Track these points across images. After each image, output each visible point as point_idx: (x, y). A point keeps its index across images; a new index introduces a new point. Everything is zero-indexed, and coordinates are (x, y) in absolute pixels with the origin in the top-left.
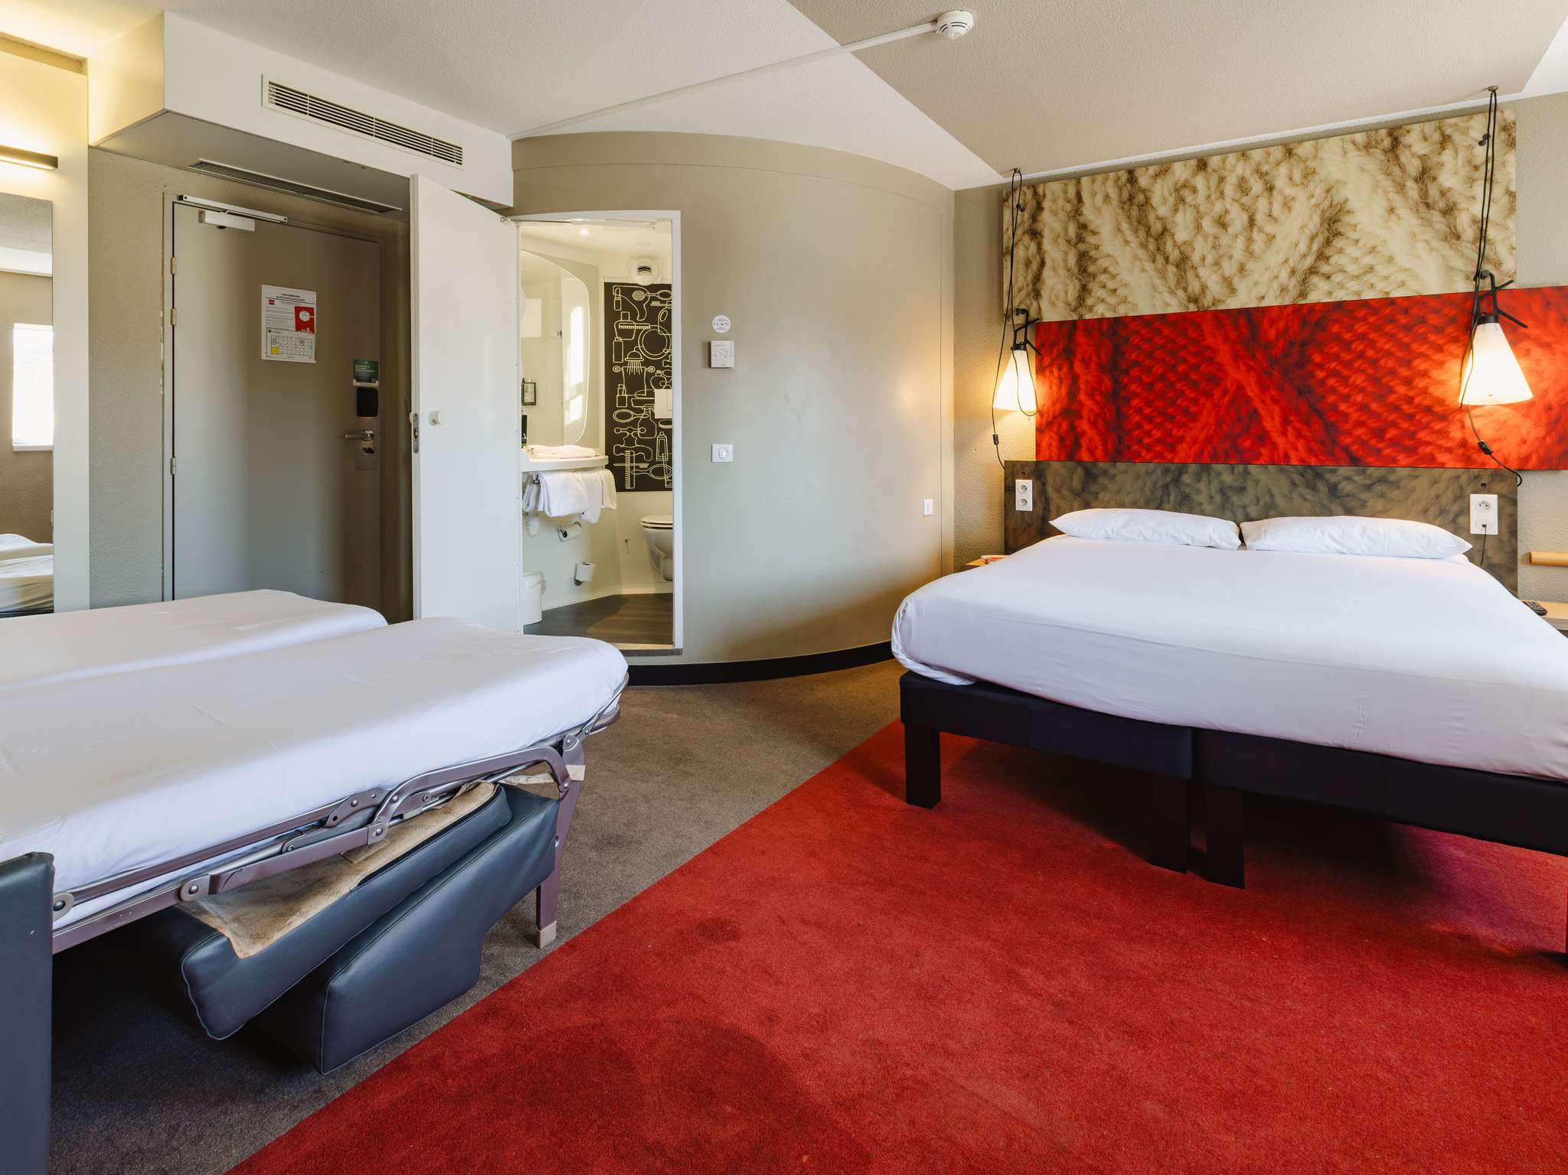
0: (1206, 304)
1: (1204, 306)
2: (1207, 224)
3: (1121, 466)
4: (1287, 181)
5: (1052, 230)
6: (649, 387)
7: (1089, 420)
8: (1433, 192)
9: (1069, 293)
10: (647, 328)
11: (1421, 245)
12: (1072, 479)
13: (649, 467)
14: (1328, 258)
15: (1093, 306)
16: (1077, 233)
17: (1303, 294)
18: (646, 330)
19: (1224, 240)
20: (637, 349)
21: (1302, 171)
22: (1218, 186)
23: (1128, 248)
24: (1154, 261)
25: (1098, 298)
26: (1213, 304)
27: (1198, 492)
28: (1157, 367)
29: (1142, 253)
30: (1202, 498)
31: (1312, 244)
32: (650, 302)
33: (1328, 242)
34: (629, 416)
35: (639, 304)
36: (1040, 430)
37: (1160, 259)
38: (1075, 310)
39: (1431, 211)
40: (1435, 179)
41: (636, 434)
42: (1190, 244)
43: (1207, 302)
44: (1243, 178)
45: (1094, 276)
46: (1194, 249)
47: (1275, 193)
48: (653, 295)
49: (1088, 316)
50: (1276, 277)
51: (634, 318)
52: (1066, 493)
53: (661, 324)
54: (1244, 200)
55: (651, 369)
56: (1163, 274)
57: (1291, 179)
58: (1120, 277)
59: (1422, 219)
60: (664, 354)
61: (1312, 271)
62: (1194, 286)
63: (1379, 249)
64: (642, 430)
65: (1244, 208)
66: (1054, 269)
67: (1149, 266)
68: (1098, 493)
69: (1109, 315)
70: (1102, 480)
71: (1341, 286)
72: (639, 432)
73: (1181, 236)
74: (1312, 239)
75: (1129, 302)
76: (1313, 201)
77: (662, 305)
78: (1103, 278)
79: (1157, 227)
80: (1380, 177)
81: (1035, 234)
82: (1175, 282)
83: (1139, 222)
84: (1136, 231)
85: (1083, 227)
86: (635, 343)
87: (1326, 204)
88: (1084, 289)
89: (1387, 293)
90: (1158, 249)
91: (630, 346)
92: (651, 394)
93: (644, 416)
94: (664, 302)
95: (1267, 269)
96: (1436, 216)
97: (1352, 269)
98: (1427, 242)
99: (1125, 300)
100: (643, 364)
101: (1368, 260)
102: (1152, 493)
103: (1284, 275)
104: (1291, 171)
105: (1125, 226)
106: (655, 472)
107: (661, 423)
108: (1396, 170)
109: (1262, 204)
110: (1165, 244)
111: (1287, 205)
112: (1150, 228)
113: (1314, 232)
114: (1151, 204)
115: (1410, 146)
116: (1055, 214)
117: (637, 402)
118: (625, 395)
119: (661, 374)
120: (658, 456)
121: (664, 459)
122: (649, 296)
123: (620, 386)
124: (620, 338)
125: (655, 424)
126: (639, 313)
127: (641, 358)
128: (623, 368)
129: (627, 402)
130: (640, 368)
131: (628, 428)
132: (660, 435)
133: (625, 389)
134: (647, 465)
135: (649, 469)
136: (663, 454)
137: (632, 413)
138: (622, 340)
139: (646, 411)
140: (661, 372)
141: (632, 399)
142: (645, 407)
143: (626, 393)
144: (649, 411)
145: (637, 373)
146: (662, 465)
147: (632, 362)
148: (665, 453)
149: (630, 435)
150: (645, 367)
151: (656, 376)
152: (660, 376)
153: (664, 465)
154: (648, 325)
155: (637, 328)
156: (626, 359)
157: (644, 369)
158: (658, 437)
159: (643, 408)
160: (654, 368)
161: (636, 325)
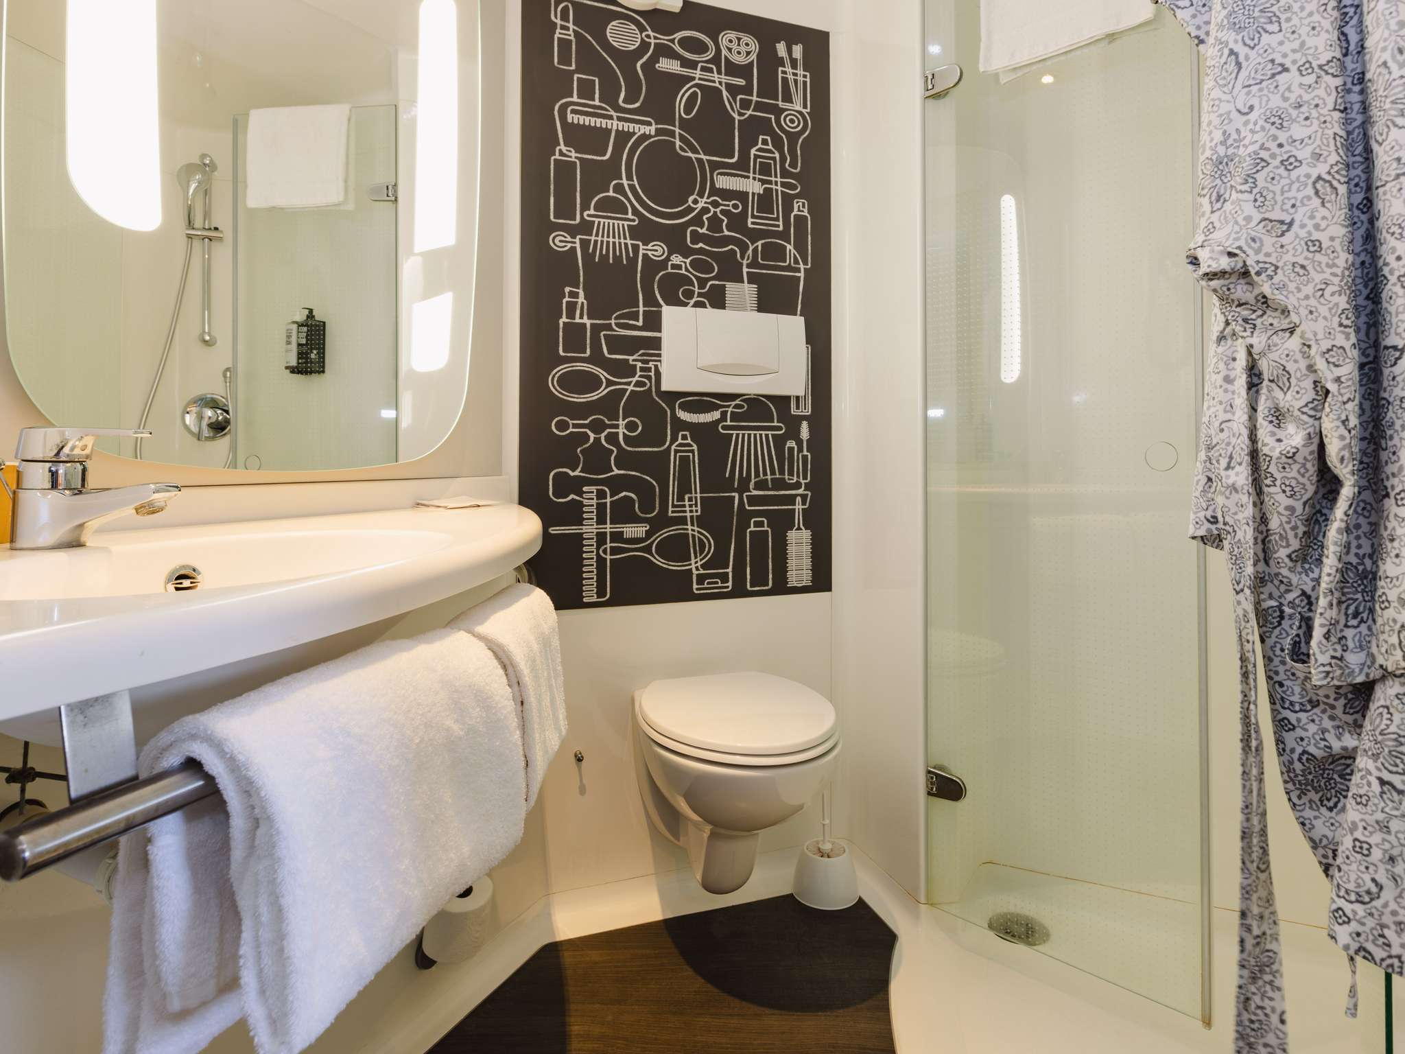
6: (650, 300)
10: (647, 130)
13: (649, 534)
18: (645, 137)
20: (619, 189)
32: (654, 59)
35: (626, 59)
41: (612, 438)
48: (664, 39)
51: (609, 97)
53: (684, 124)
55: (656, 250)
60: (690, 210)
64: (631, 427)
72: (621, 431)
77: (687, 71)
86: (611, 170)
91: (599, 176)
92: (654, 321)
93: (637, 384)
94: (692, 65)
100: (635, 233)
106: (663, 550)
107: (684, 407)
117: (618, 344)
118: (586, 320)
119: (684, 266)
120: (675, 503)
121: (691, 511)
122: (653, 41)
123: (567, 294)
124: (570, 151)
125: (666, 408)
126: (623, 83)
127: (630, 216)
128: (577, 240)
129: (588, 341)
130: (626, 244)
131: (591, 418)
132: (680, 441)
133: (583, 303)
134: (644, 529)
135: (649, 542)
136: (686, 497)
137: (602, 377)
138: (576, 158)
139: (642, 369)
140: (682, 259)
141: (604, 335)
142: (640, 358)
143: (585, 317)
144: (649, 370)
145: (618, 259)
146: (685, 527)
147: (604, 226)
148: (693, 492)
149: (597, 440)
150: (640, 244)
151: (670, 270)
152: (680, 272)
153: (689, 527)
154: (649, 124)
155: (620, 129)
156: (586, 213)
157: (636, 248)
158: (673, 447)
159: (634, 360)
160: (666, 249)
161: (615, 118)
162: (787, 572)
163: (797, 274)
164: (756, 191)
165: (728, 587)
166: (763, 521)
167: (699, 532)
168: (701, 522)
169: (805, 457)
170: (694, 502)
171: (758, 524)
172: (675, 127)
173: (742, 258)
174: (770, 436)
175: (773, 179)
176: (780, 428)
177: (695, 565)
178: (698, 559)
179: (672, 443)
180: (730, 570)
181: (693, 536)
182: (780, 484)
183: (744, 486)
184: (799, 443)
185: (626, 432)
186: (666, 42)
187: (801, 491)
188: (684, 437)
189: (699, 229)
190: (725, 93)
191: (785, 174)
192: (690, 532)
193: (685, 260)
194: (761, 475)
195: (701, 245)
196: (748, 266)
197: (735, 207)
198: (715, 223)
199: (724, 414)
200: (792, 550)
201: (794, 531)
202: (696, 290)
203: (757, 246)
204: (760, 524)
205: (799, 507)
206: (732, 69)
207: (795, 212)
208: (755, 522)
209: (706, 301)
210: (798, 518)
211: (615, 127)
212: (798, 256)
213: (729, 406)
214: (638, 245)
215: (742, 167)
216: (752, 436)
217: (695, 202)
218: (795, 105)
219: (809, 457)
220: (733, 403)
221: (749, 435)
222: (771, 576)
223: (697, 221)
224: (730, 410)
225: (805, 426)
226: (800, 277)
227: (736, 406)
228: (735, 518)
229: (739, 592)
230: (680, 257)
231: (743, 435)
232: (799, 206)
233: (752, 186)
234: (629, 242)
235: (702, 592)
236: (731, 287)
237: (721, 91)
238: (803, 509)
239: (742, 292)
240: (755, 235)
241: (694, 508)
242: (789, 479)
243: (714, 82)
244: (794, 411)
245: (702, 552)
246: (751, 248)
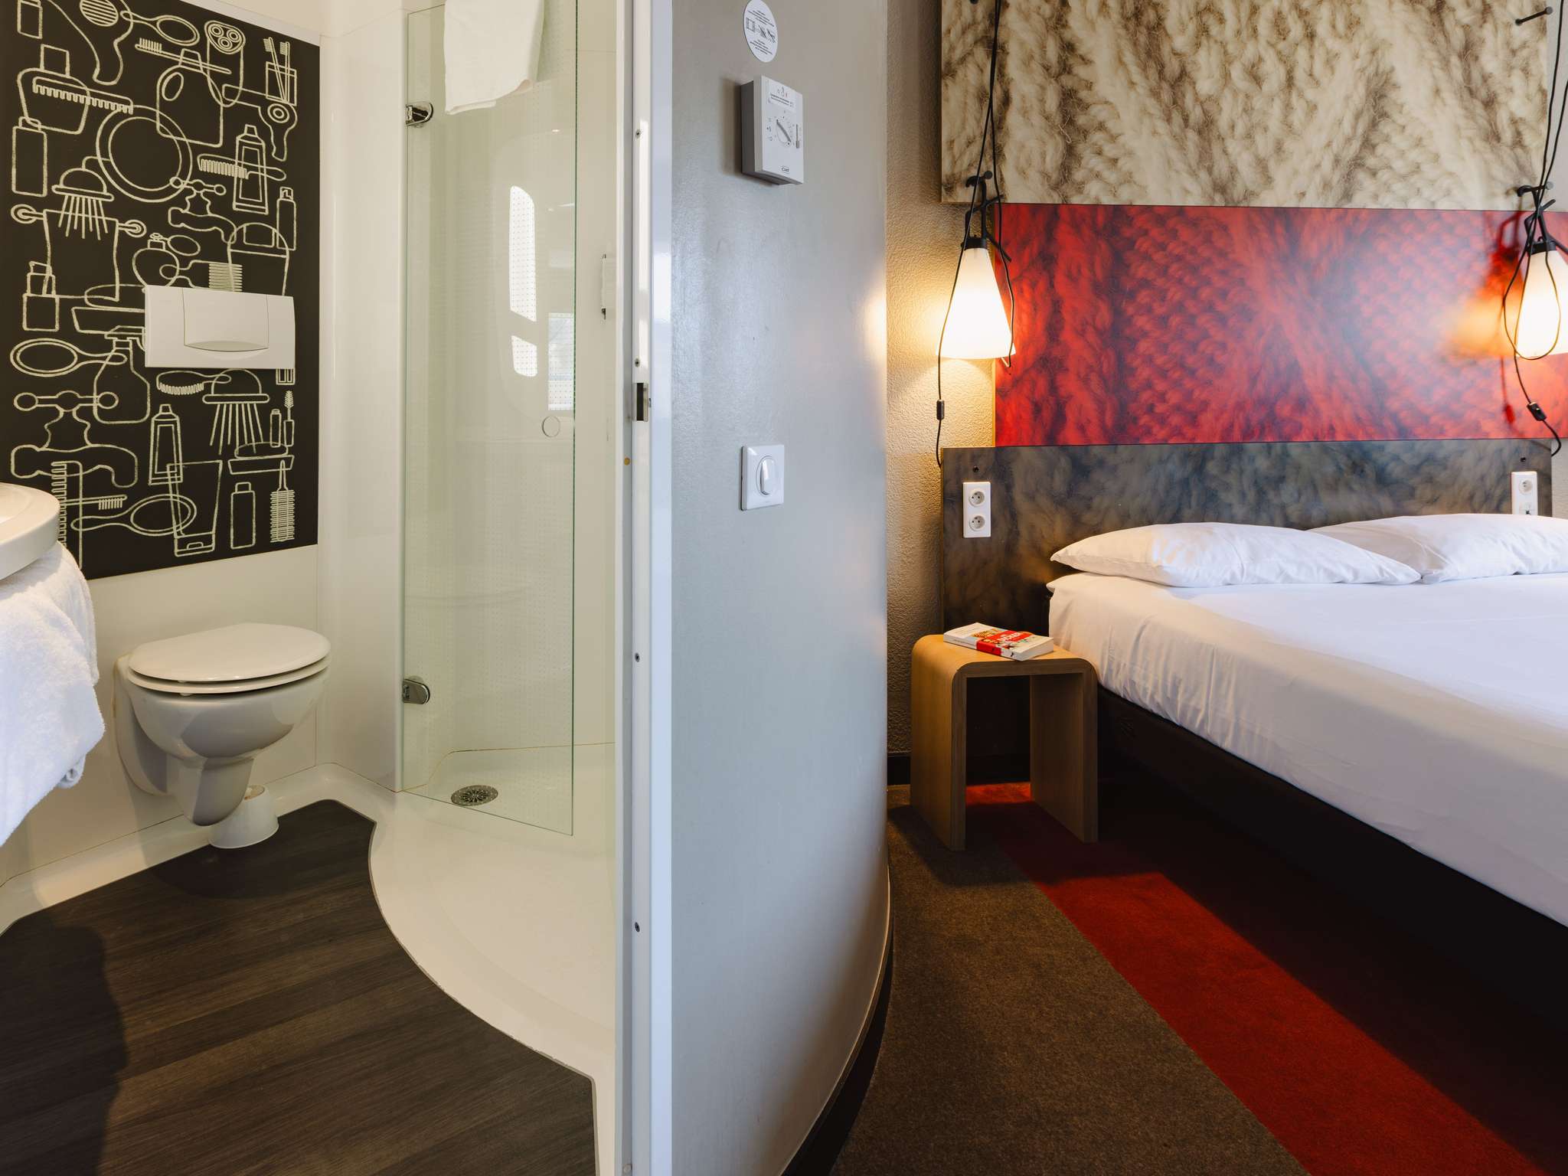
0: (1235, 196)
1: (1233, 200)
2: (1236, 72)
3: (1124, 451)
4: (1330, 29)
5: (1022, 44)
6: (128, 276)
7: (1078, 375)
8: (1476, 75)
9: (1048, 159)
10: (124, 108)
11: (1465, 143)
12: (1052, 478)
13: (126, 504)
14: (1374, 147)
15: (1083, 183)
16: (1060, 57)
17: (1347, 195)
18: (121, 116)
19: (1258, 103)
20: (93, 165)
21: (1346, 18)
22: (1250, 19)
23: (1133, 95)
24: (1169, 120)
25: (1091, 170)
26: (1245, 198)
27: (1227, 487)
28: (1173, 289)
29: (1151, 104)
30: (1230, 497)
31: (1357, 123)
32: (133, 39)
33: (1374, 125)
34: (65, 358)
35: (103, 36)
36: (1002, 393)
37: (1177, 118)
38: (1056, 187)
39: (1474, 101)
40: (1477, 58)
41: (86, 413)
42: (1212, 99)
43: (1237, 192)
44: (1279, 13)
45: (1085, 133)
46: (1221, 109)
47: (1316, 43)
48: (144, 21)
49: (1076, 200)
50: (1318, 166)
51: (82, 70)
52: (1044, 501)
53: (164, 106)
54: (1281, 45)
55: (135, 228)
56: (1180, 142)
57: (1334, 27)
58: (1121, 140)
59: (1466, 109)
60: (171, 190)
61: (1357, 163)
62: (1221, 168)
63: (1425, 142)
64: (106, 401)
65: (1282, 58)
66: (1025, 113)
67: (1161, 126)
68: (1091, 499)
69: (1107, 200)
70: (1098, 476)
71: (1388, 188)
72: (96, 405)
73: (1205, 85)
74: (1357, 116)
75: (1135, 183)
76: (1358, 63)
77: (167, 55)
78: (1097, 137)
79: (1173, 67)
80: (1426, 45)
81: (995, 49)
82: (1197, 157)
83: (1149, 54)
84: (1144, 69)
85: (1068, 47)
86: (85, 144)
87: (1371, 70)
88: (1070, 151)
89: (1433, 203)
90: (1175, 103)
91: (68, 152)
92: (135, 298)
93: (114, 359)
94: (176, 50)
95: (1309, 152)
96: (1479, 109)
97: (1399, 165)
98: (1471, 140)
99: (1128, 179)
100: (109, 209)
101: (1414, 155)
102: (1167, 492)
103: (1327, 165)
104: (1333, 14)
105: (1129, 58)
106: (143, 518)
107: (164, 380)
108: (1441, 38)
109: (1302, 54)
110: (1184, 96)
111: (1330, 62)
112: (1163, 66)
113: (1360, 106)
114: (1164, 28)
115: (1454, 10)
116: (1027, 17)
117: (87, 319)
118: (54, 295)
119: (164, 243)
120: (156, 473)
121: (173, 480)
122: (132, 21)
123: (32, 268)
124: (37, 123)
125: (145, 381)
126: (97, 59)
127: (105, 192)
128: (44, 214)
129: (57, 317)
130: (101, 221)
131: (60, 394)
132: (161, 413)
133: (50, 278)
134: (122, 500)
135: (127, 512)
136: (168, 466)
137: (73, 351)
138: (43, 130)
139: (118, 344)
140: (162, 238)
141: (76, 310)
142: (115, 333)
143: (54, 292)
144: (127, 345)
145: (91, 235)
146: (167, 495)
147: (75, 201)
148: (175, 461)
149: (68, 415)
150: (117, 221)
151: (149, 248)
152: (160, 250)
153: (171, 495)
154: (127, 103)
155: (94, 105)
156: (54, 187)
157: (111, 225)
158: (154, 419)
159: (109, 336)
160: (145, 227)
161: (88, 93)
162: (271, 529)
163: (282, 256)
164: (242, 176)
165: (211, 548)
166: (248, 485)
167: (181, 499)
168: (183, 489)
169: (289, 424)
170: (176, 471)
171: (241, 488)
172: (155, 108)
173: (227, 238)
174: (255, 406)
175: (259, 166)
176: (265, 398)
177: (177, 530)
178: (180, 525)
179: (153, 413)
180: (213, 532)
181: (175, 503)
182: (264, 449)
183: (228, 452)
184: (284, 411)
185: (101, 406)
186: (146, 23)
187: (285, 455)
188: (166, 409)
189: (181, 210)
190: (210, 80)
191: (271, 161)
192: (172, 499)
193: (166, 239)
194: (246, 442)
195: (183, 225)
196: (233, 247)
197: (220, 190)
198: (198, 205)
199: (208, 387)
200: (275, 509)
201: (277, 492)
202: (178, 268)
203: (242, 228)
204: (245, 487)
205: (283, 469)
206: (218, 58)
207: (281, 198)
208: (239, 486)
209: (188, 279)
210: (282, 479)
211: (88, 103)
212: (283, 239)
213: (212, 379)
214: (115, 222)
215: (227, 153)
216: (237, 406)
217: (177, 183)
218: (282, 99)
219: (293, 423)
220: (218, 375)
221: (234, 405)
222: (254, 535)
223: (180, 201)
224: (214, 382)
225: (289, 395)
226: (285, 259)
227: (220, 379)
228: (219, 483)
229: (223, 552)
230: (160, 235)
231: (228, 405)
232: (285, 193)
233: (238, 172)
234: (104, 218)
235: (184, 555)
236: (214, 266)
237: (206, 78)
238: (286, 471)
239: (227, 271)
240: (240, 218)
241: (176, 477)
242: (273, 445)
243: (199, 68)
244: (278, 382)
245: (183, 518)
246: (236, 230)
